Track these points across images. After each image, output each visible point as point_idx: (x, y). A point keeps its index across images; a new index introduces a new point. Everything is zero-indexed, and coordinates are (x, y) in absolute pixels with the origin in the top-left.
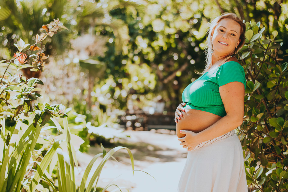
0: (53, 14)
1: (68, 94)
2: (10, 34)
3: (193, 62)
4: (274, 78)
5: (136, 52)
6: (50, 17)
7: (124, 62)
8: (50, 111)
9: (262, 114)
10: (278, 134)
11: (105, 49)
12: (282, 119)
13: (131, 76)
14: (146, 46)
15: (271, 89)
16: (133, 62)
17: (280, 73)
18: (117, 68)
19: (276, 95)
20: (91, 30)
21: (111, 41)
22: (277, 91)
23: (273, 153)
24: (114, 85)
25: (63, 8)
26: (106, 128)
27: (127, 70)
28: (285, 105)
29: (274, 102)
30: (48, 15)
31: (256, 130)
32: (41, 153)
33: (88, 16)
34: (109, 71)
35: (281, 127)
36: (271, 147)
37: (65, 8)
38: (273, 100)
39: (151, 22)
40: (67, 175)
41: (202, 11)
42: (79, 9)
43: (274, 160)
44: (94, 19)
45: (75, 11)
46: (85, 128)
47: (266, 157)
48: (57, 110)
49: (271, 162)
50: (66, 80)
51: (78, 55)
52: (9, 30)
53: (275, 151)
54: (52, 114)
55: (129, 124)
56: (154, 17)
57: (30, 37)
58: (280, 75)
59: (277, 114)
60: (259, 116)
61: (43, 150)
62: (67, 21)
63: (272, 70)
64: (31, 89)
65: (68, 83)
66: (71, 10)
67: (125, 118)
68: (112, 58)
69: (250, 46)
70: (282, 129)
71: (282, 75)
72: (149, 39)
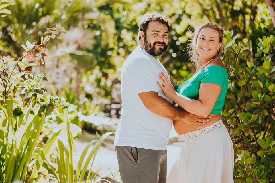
0: (45, 9)
1: (58, 84)
2: (5, 27)
3: (174, 55)
4: (244, 78)
5: (121, 44)
6: (43, 12)
7: (109, 53)
8: (53, 103)
9: (233, 110)
10: (246, 126)
11: (93, 42)
12: (250, 114)
13: (117, 67)
14: (131, 39)
15: (241, 88)
16: (118, 54)
17: (249, 74)
18: (102, 59)
19: (245, 93)
20: (80, 24)
21: (98, 33)
22: (247, 89)
23: (243, 143)
24: (100, 75)
25: (55, 4)
26: (95, 117)
27: (112, 61)
28: (252, 102)
29: (243, 99)
30: (41, 10)
31: (227, 123)
32: (42, 139)
33: (78, 11)
34: (95, 62)
35: (249, 121)
36: (240, 137)
37: (57, 4)
38: (242, 97)
39: (136, 18)
40: (66, 159)
41: (184, 8)
42: (69, 5)
43: (243, 148)
44: (83, 15)
45: (66, 7)
46: (76, 116)
47: (236, 146)
48: (59, 102)
49: (240, 150)
50: (56, 70)
51: (67, 47)
52: (4, 23)
53: (243, 140)
54: (55, 105)
55: (113, 112)
56: (138, 13)
57: (23, 30)
58: (249, 76)
59: (245, 110)
60: (231, 111)
61: (44, 137)
62: (58, 15)
63: (243, 71)
64: (39, 85)
65: (58, 73)
66: (62, 6)
67: (110, 106)
68: (99, 50)
69: (224, 52)
70: (249, 122)
71: (250, 76)
72: (133, 32)
